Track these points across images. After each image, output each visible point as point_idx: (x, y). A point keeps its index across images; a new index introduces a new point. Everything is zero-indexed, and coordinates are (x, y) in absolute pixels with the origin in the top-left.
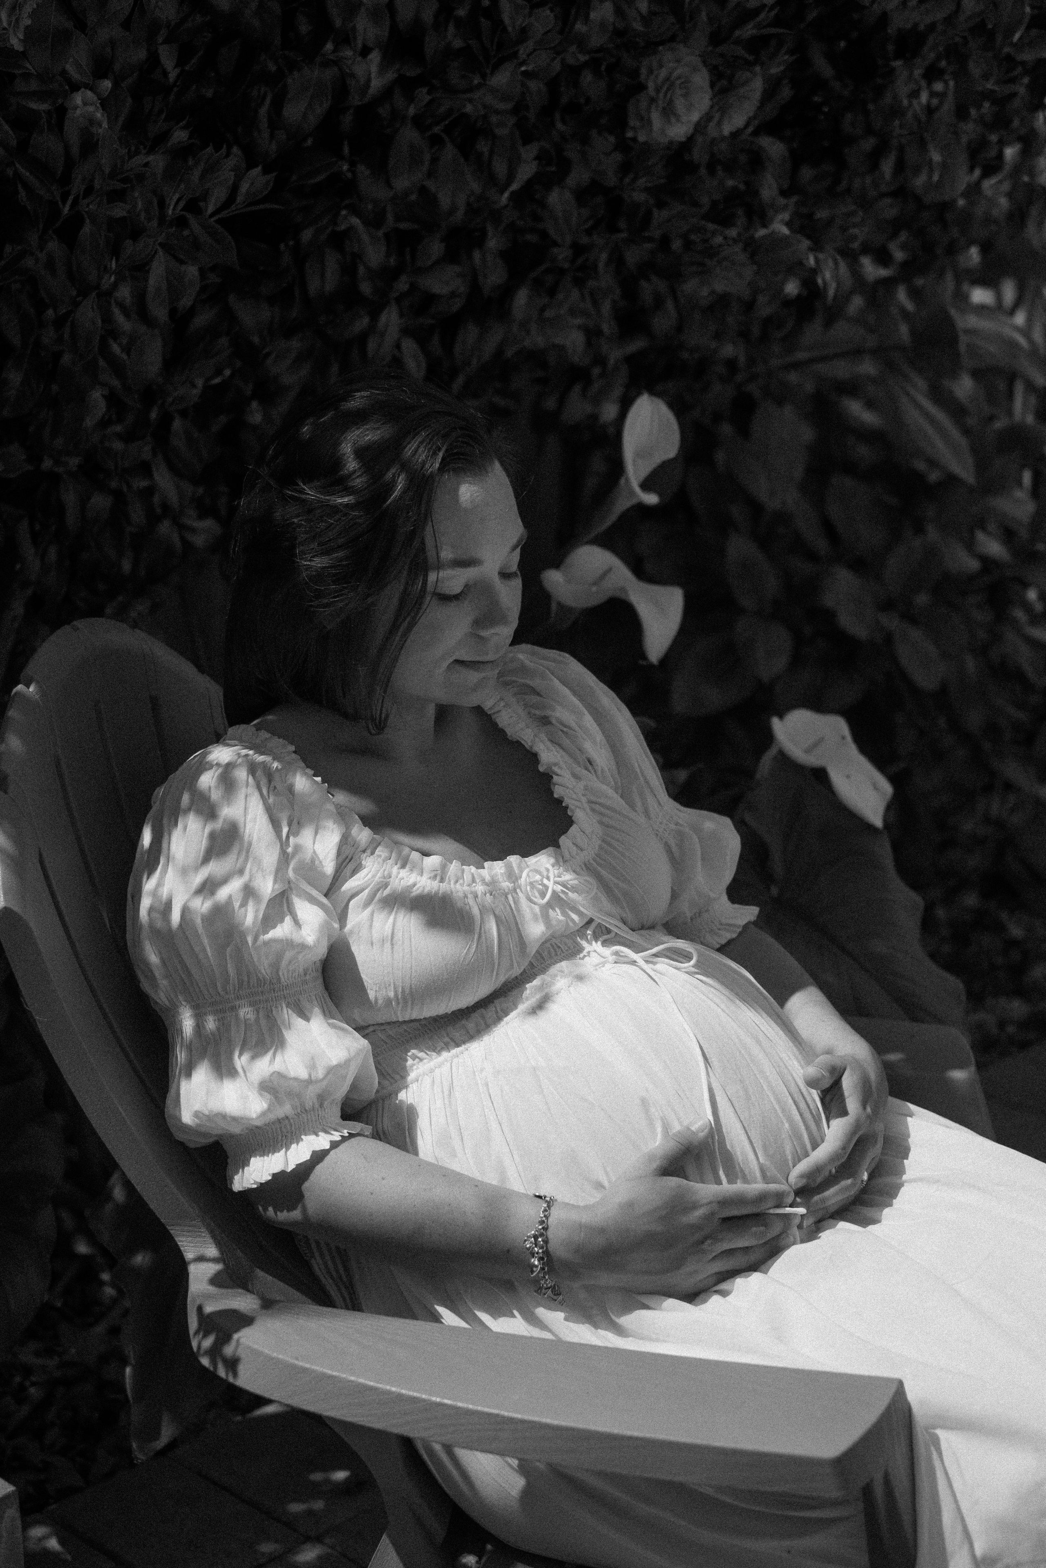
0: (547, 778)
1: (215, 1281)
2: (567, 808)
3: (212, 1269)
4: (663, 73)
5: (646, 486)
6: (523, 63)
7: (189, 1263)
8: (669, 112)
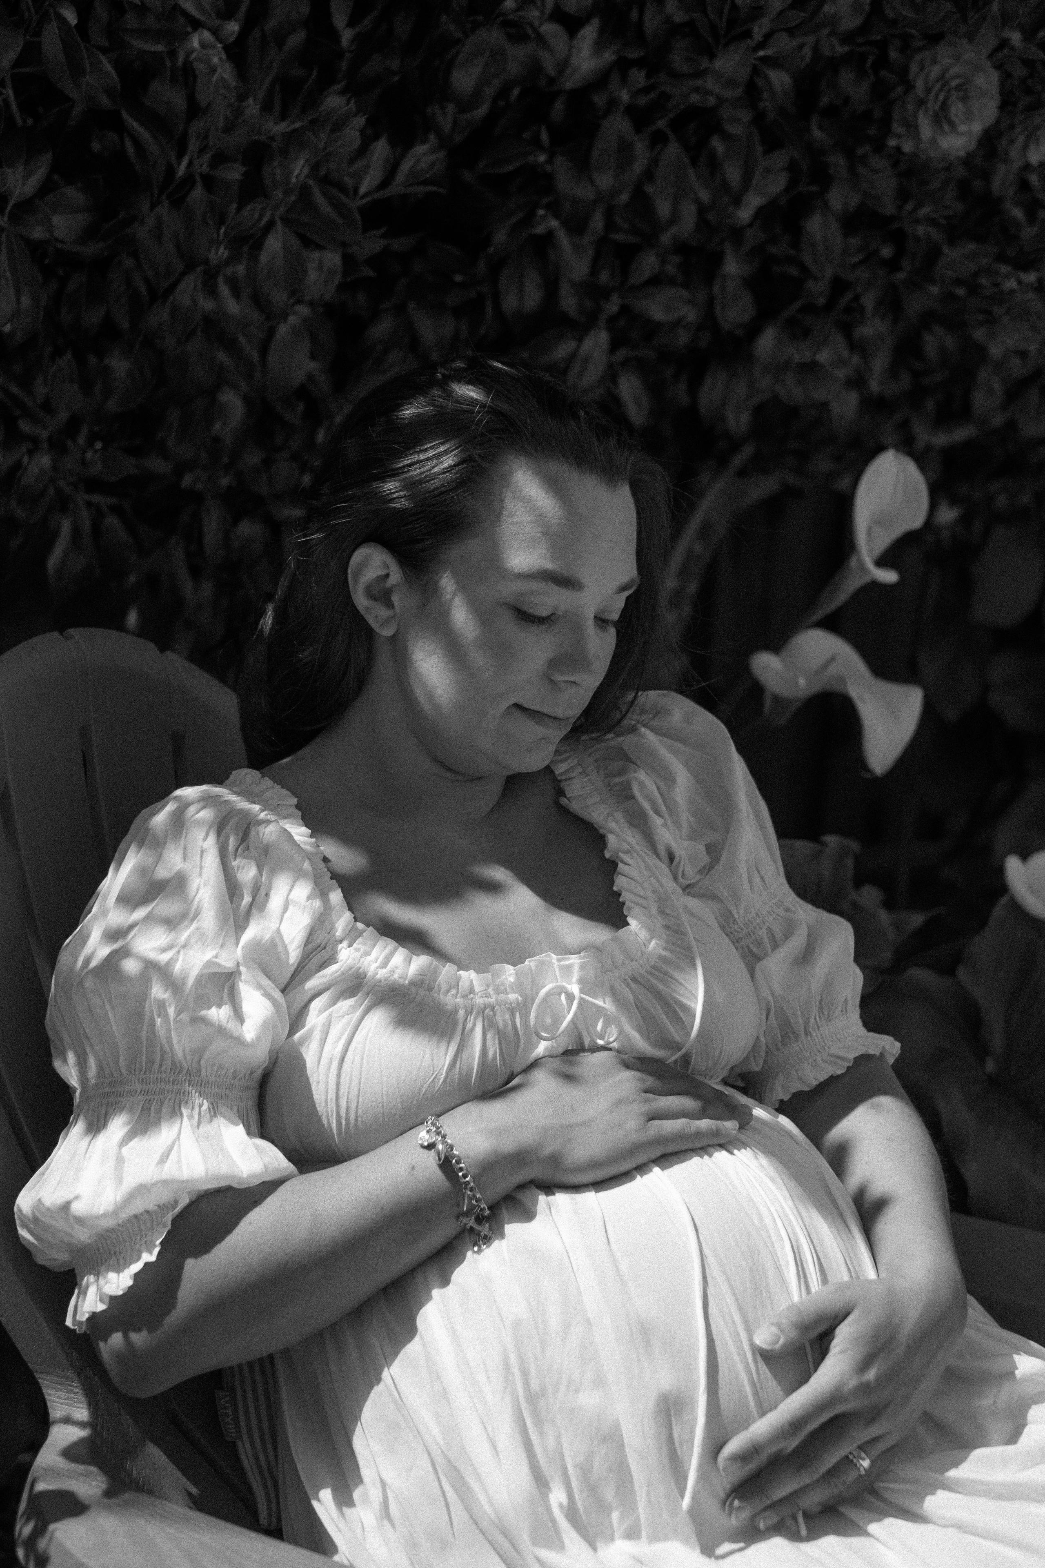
0: (611, 867)
1: (70, 1453)
2: (623, 904)
3: (74, 1434)
4: (936, 70)
5: (881, 562)
6: (761, 45)
7: (54, 1422)
8: (942, 118)
